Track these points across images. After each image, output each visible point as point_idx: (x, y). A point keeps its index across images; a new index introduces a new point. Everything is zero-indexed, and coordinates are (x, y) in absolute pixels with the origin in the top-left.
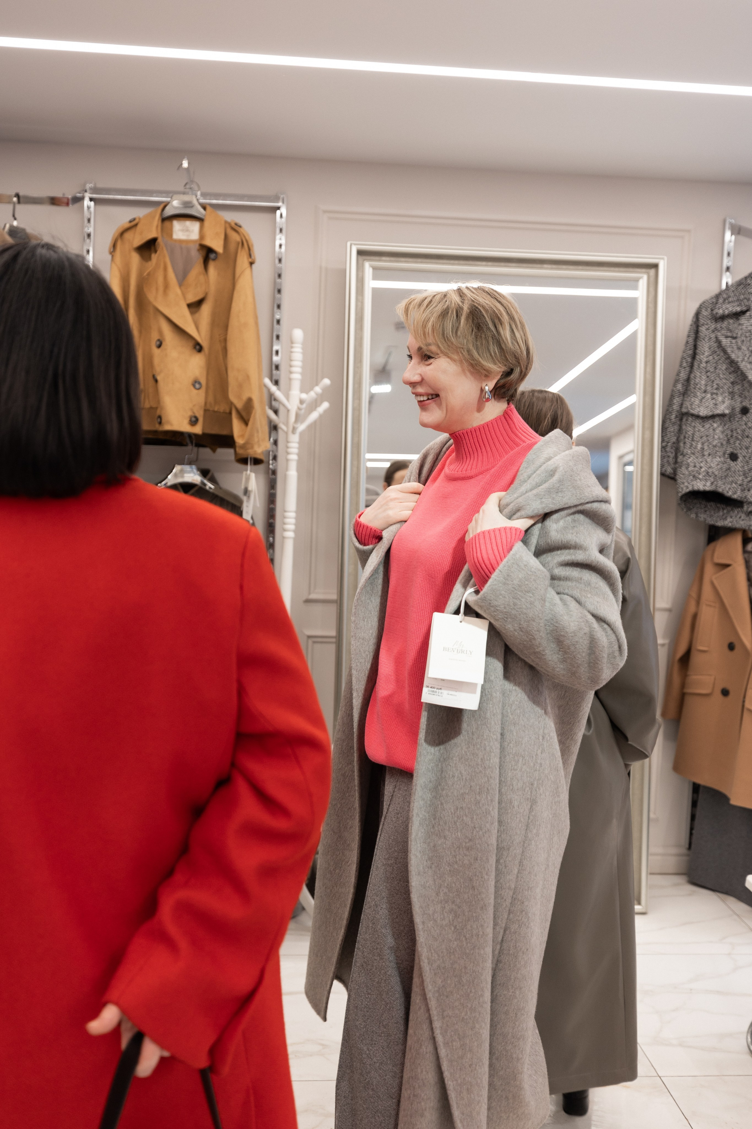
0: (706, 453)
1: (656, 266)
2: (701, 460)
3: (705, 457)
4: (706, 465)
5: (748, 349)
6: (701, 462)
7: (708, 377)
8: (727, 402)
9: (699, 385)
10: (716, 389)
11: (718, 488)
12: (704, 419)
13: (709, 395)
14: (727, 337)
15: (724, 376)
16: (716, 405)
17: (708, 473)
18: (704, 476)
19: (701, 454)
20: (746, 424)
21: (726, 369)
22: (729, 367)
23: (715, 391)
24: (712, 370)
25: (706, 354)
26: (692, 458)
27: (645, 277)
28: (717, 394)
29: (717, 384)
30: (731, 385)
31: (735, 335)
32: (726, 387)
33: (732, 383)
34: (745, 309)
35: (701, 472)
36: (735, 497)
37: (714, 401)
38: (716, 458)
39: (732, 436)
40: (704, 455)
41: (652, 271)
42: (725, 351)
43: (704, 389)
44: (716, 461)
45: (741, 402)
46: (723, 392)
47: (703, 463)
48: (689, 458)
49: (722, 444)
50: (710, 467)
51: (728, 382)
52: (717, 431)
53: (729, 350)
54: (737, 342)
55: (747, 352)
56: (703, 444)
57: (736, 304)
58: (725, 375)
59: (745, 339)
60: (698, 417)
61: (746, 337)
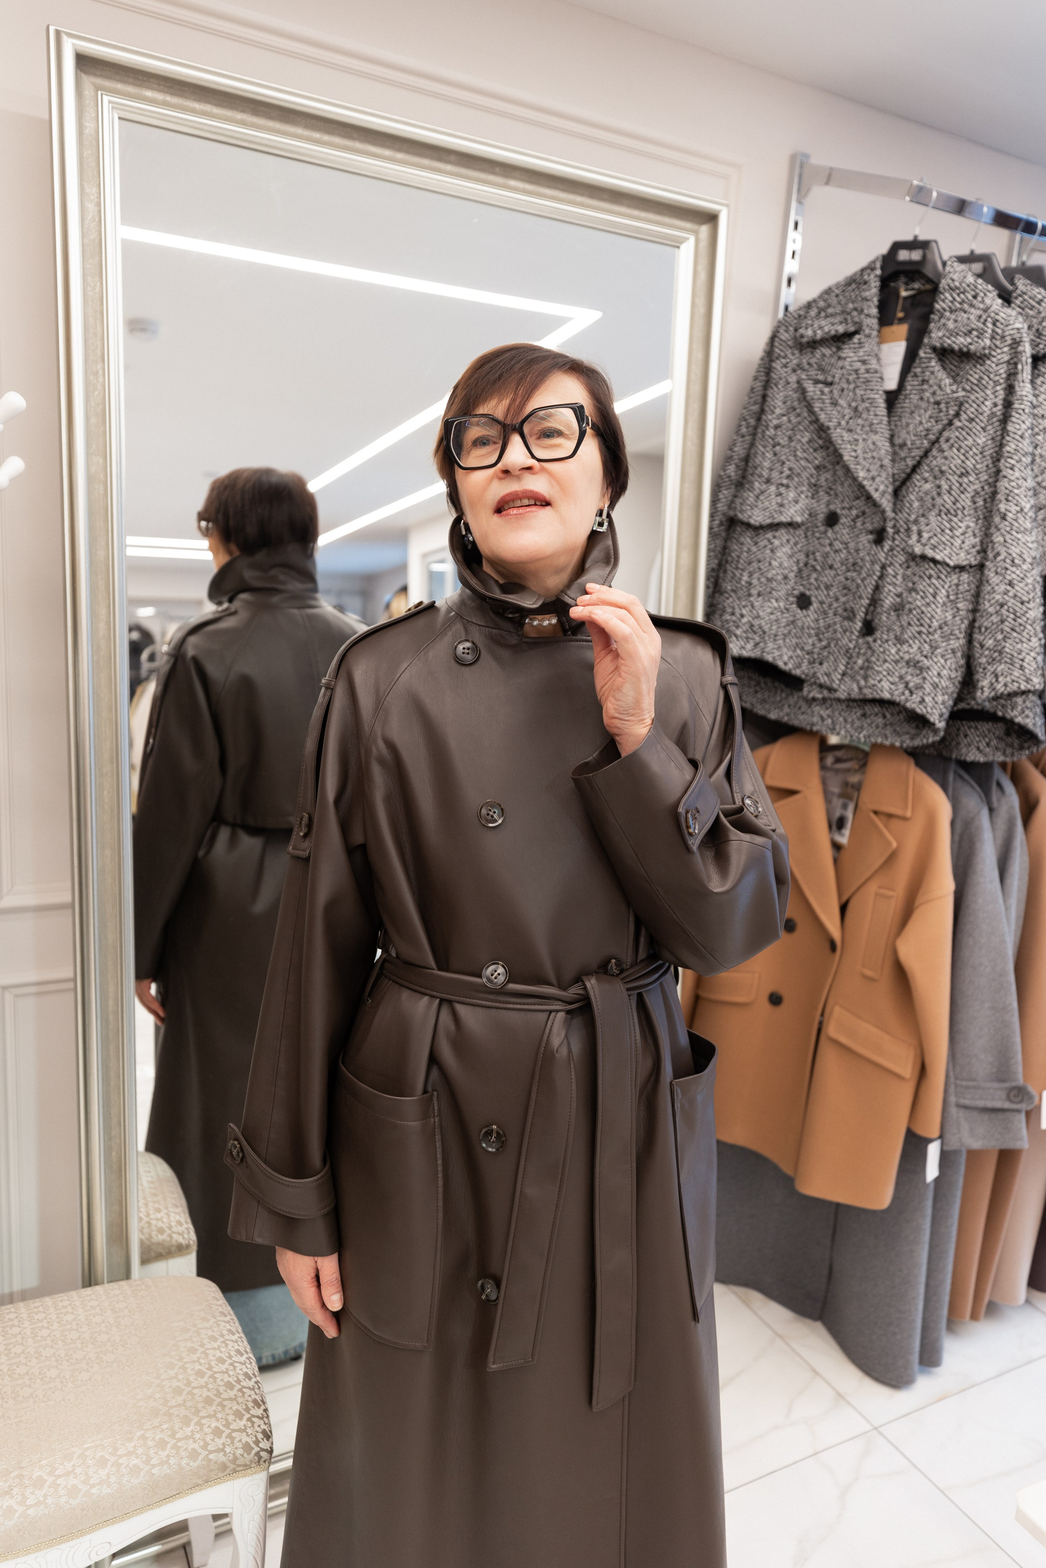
0: (754, 592)
1: (711, 218)
2: (744, 603)
3: (752, 599)
4: (750, 613)
5: (850, 405)
6: (744, 607)
7: (775, 454)
8: (804, 502)
9: (759, 469)
10: (788, 477)
11: (765, 654)
12: (759, 529)
13: (773, 488)
14: (817, 382)
15: (805, 455)
16: (781, 505)
17: (752, 626)
18: (745, 632)
19: (746, 594)
20: (831, 545)
21: (810, 441)
22: (816, 437)
23: (785, 481)
24: (784, 441)
25: (778, 411)
26: (731, 599)
27: (692, 239)
28: (787, 486)
29: (790, 469)
30: (814, 472)
31: (830, 379)
32: (805, 475)
33: (817, 468)
34: (852, 329)
35: (740, 624)
36: (797, 672)
37: (779, 499)
38: (769, 601)
39: (806, 565)
40: (750, 595)
41: (704, 230)
42: (809, 407)
43: (766, 476)
44: (770, 607)
45: (828, 504)
46: (800, 484)
47: (747, 609)
48: (728, 598)
49: (786, 577)
50: (758, 617)
51: (809, 465)
52: (779, 554)
53: (817, 406)
54: (831, 392)
55: (847, 411)
56: (751, 575)
57: (839, 319)
58: (805, 452)
59: (845, 386)
60: (748, 525)
61: (848, 382)
